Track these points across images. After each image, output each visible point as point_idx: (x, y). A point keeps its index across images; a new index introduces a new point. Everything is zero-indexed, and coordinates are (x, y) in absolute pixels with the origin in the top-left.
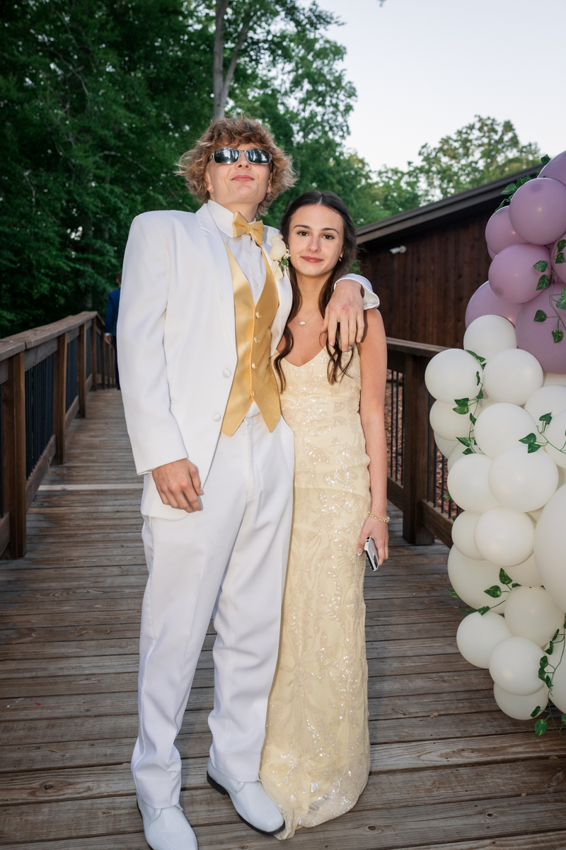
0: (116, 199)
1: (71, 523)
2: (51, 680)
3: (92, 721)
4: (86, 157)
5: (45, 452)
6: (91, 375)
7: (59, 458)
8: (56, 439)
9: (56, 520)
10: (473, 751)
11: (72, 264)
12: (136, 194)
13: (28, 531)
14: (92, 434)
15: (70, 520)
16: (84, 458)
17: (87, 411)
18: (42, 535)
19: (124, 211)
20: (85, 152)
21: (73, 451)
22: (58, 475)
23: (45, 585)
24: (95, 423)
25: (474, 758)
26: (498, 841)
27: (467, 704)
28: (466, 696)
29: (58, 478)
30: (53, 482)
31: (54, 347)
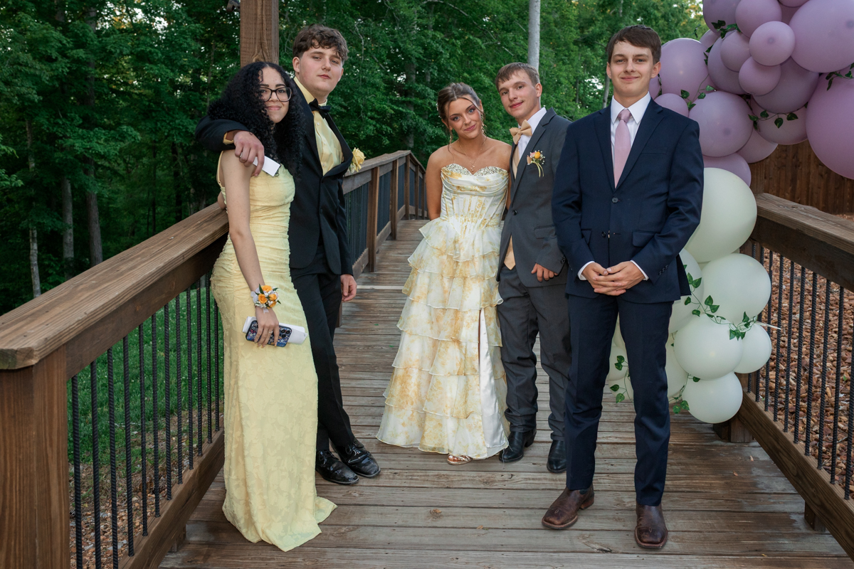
0: (438, 45)
1: (375, 310)
2: (353, 389)
3: (375, 409)
4: (409, 7)
5: (360, 259)
6: (403, 207)
7: (370, 267)
8: (369, 251)
9: (365, 307)
10: (616, 438)
11: (395, 107)
12: (456, 39)
13: (343, 313)
14: (400, 252)
15: (376, 307)
16: (391, 268)
17: (398, 235)
18: (353, 316)
19: (444, 56)
20: (408, 3)
21: (383, 263)
22: (369, 279)
23: (353, 343)
24: (403, 244)
25: (616, 440)
26: (611, 475)
27: (626, 418)
28: (629, 414)
29: (369, 281)
30: (365, 284)
31: (368, 177)
